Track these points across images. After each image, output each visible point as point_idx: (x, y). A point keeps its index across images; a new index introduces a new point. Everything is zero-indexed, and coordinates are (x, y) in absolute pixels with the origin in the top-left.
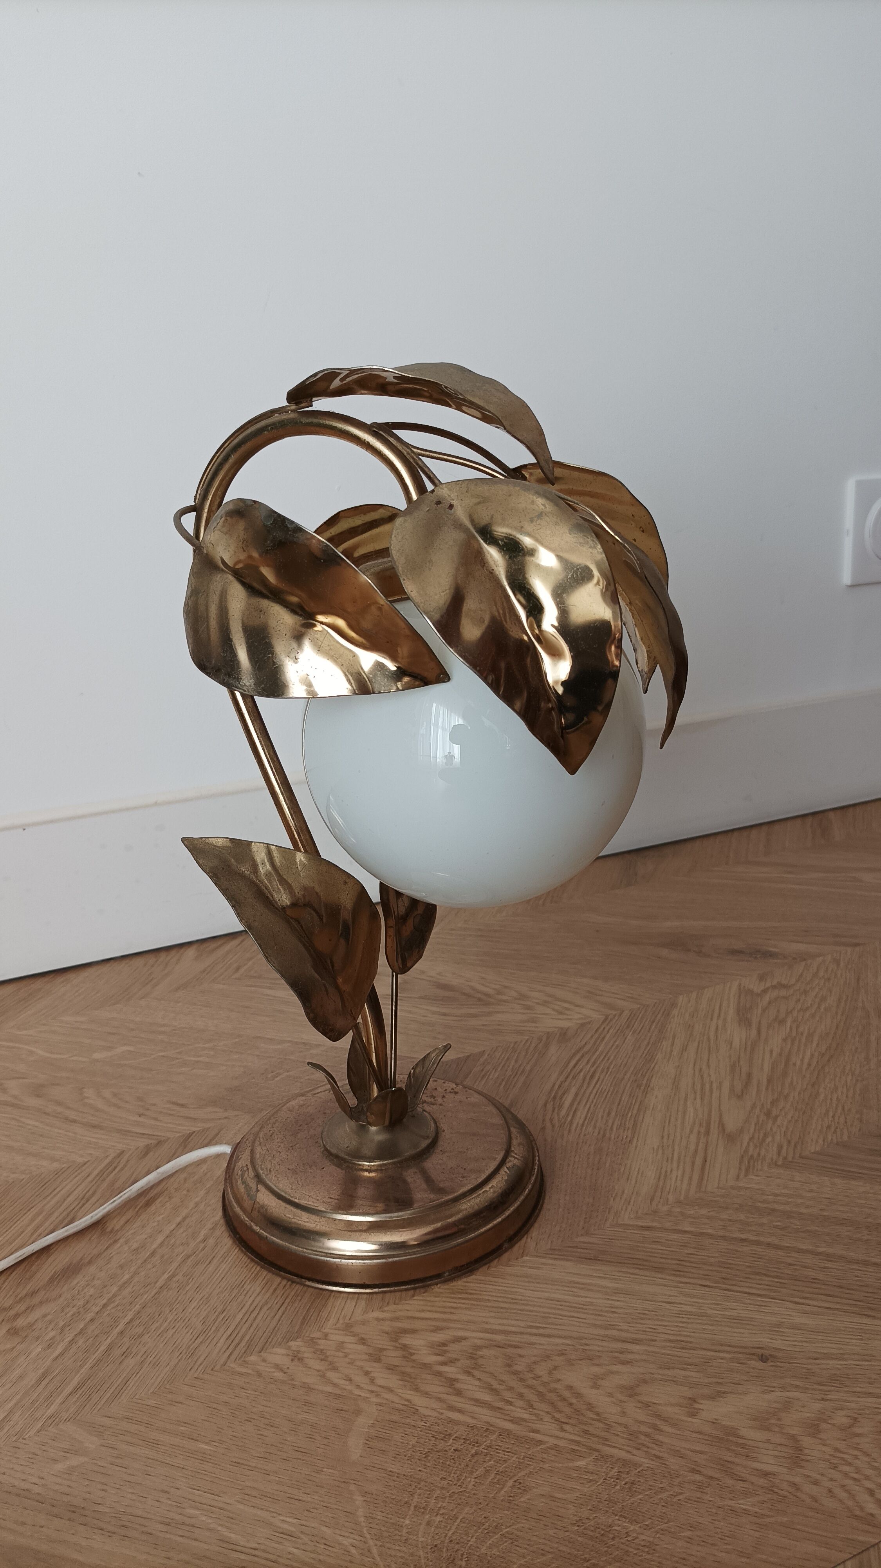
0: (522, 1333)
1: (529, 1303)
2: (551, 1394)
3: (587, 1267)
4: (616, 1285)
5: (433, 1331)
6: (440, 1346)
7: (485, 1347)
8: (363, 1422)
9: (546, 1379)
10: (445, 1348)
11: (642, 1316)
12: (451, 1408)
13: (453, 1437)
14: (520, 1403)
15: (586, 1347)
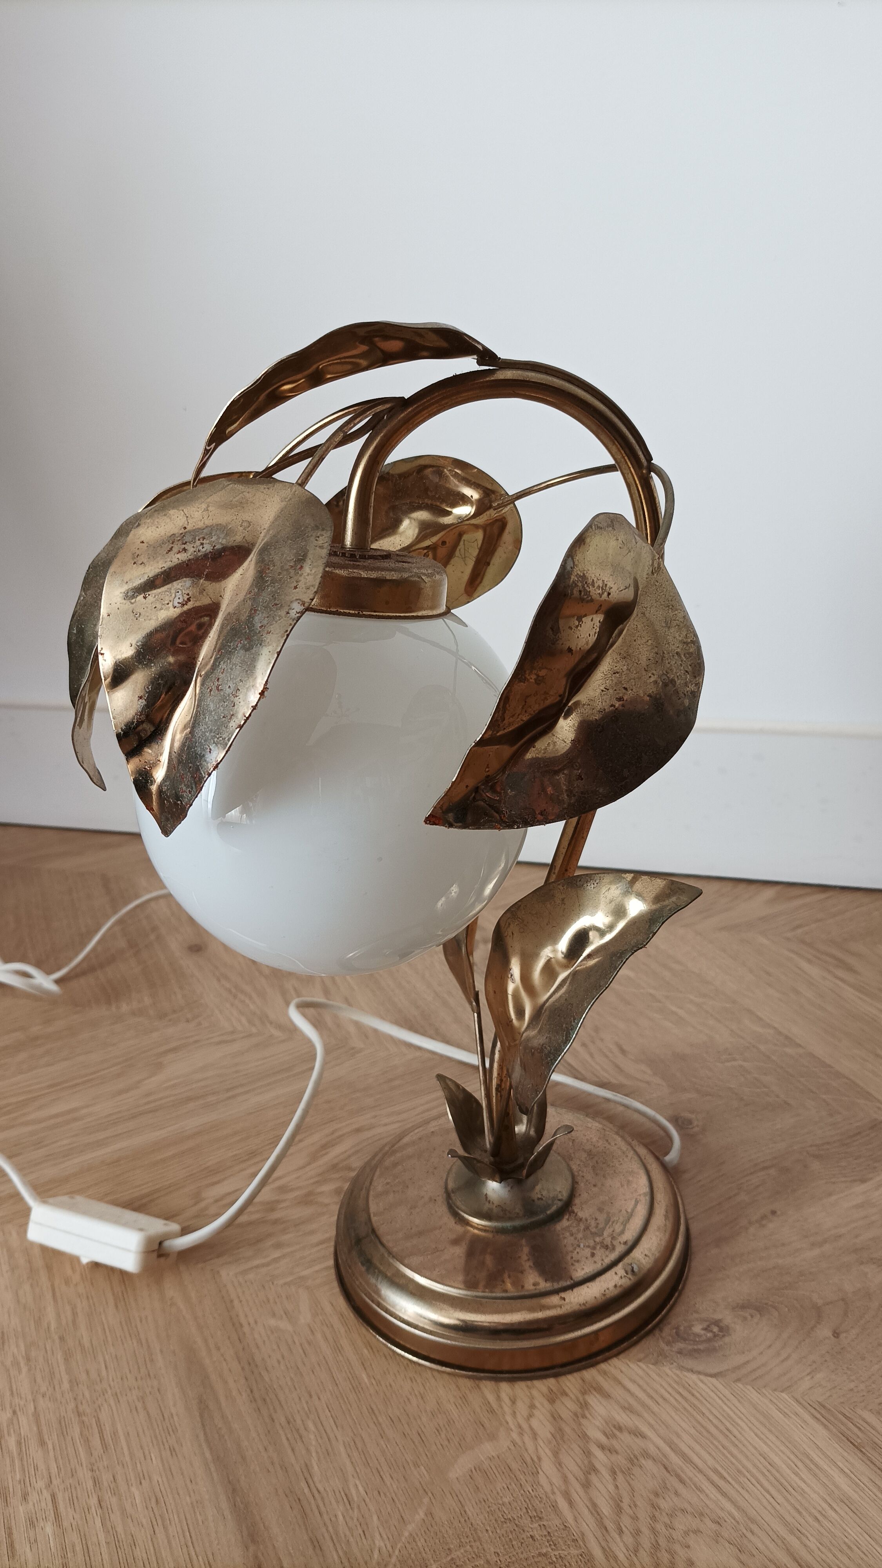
0: (701, 1471)
1: (740, 1445)
2: (666, 1555)
3: (841, 1450)
4: (851, 1493)
5: (624, 1408)
6: (614, 1427)
7: (654, 1459)
8: (488, 1449)
9: (677, 1535)
10: (617, 1433)
11: (845, 1548)
12: (567, 1495)
13: (542, 1523)
14: (629, 1539)
15: (749, 1535)
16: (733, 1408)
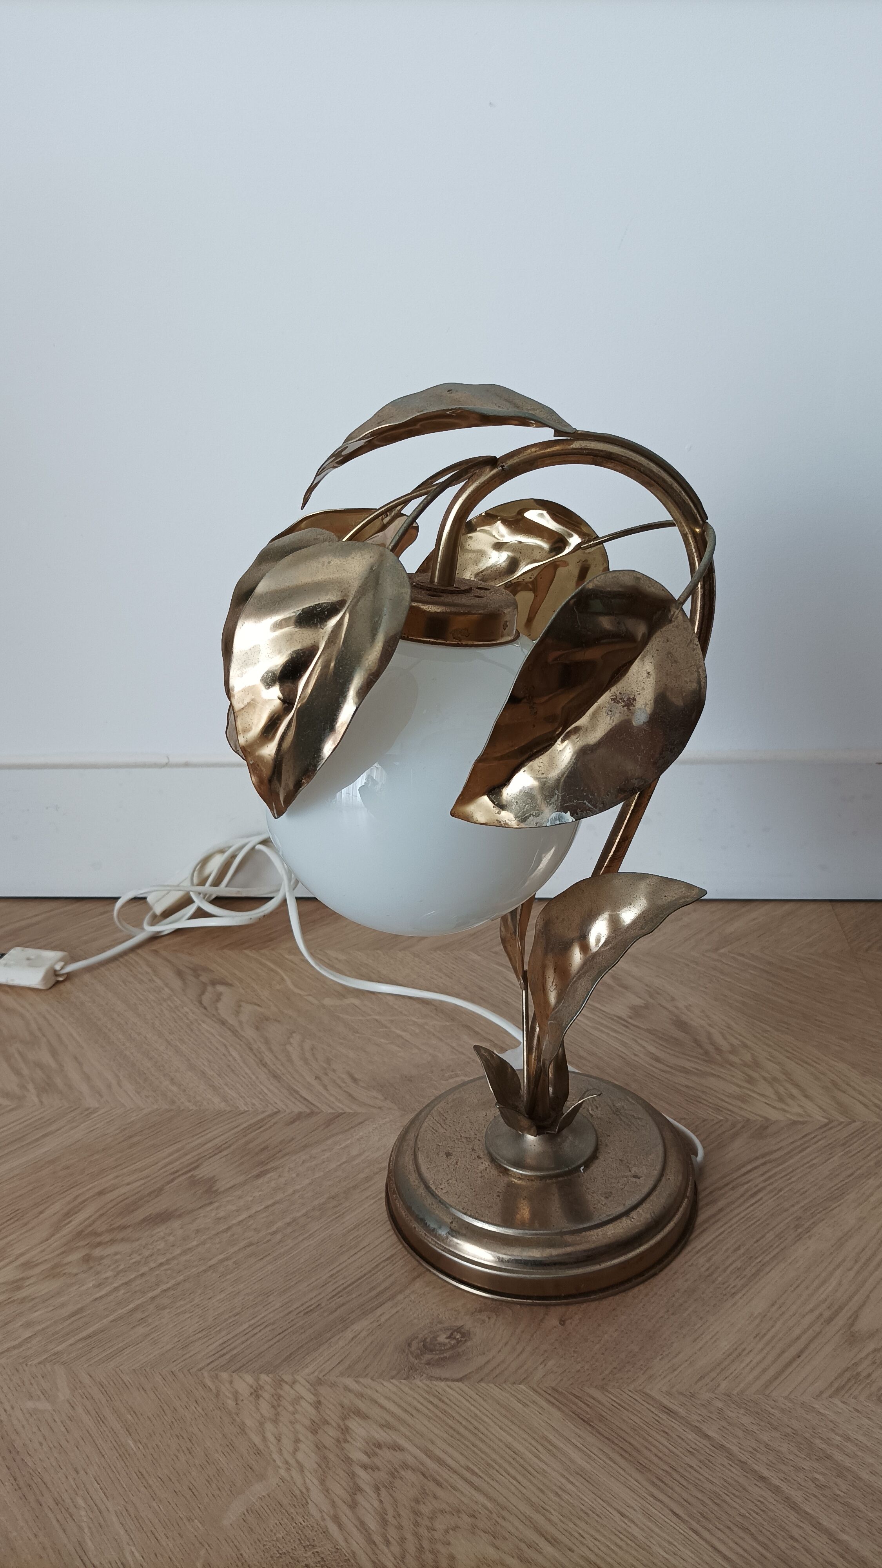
0: (455, 1472)
1: (487, 1441)
2: (430, 1556)
3: (573, 1428)
4: (584, 1464)
5: (382, 1426)
6: (374, 1445)
7: (412, 1469)
8: (258, 1489)
9: (437, 1535)
10: (377, 1450)
11: (583, 1515)
12: (336, 1519)
13: (315, 1550)
14: (396, 1548)
15: (500, 1520)
16: (479, 1406)
